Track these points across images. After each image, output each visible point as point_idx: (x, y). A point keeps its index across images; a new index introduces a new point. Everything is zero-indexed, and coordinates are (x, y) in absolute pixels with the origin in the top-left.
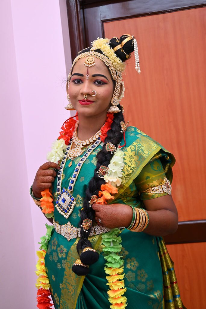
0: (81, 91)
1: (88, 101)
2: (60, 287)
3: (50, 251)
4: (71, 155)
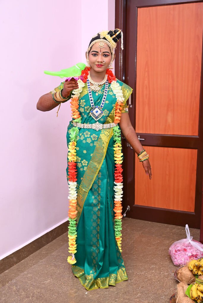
1: (101, 65)
2: (91, 155)
3: (84, 138)
4: (93, 89)
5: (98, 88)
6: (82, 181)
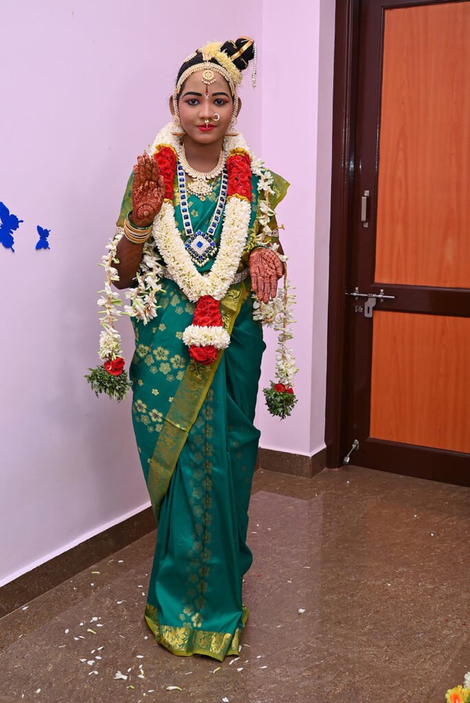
0: (201, 115)
1: (210, 126)
4: (194, 191)
5: (207, 189)
6: (173, 405)
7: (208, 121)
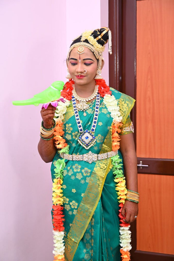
0: (76, 71)
1: (81, 76)
2: (82, 196)
3: (72, 173)
4: (79, 108)
5: (86, 106)
6: (71, 228)
7: (80, 74)
